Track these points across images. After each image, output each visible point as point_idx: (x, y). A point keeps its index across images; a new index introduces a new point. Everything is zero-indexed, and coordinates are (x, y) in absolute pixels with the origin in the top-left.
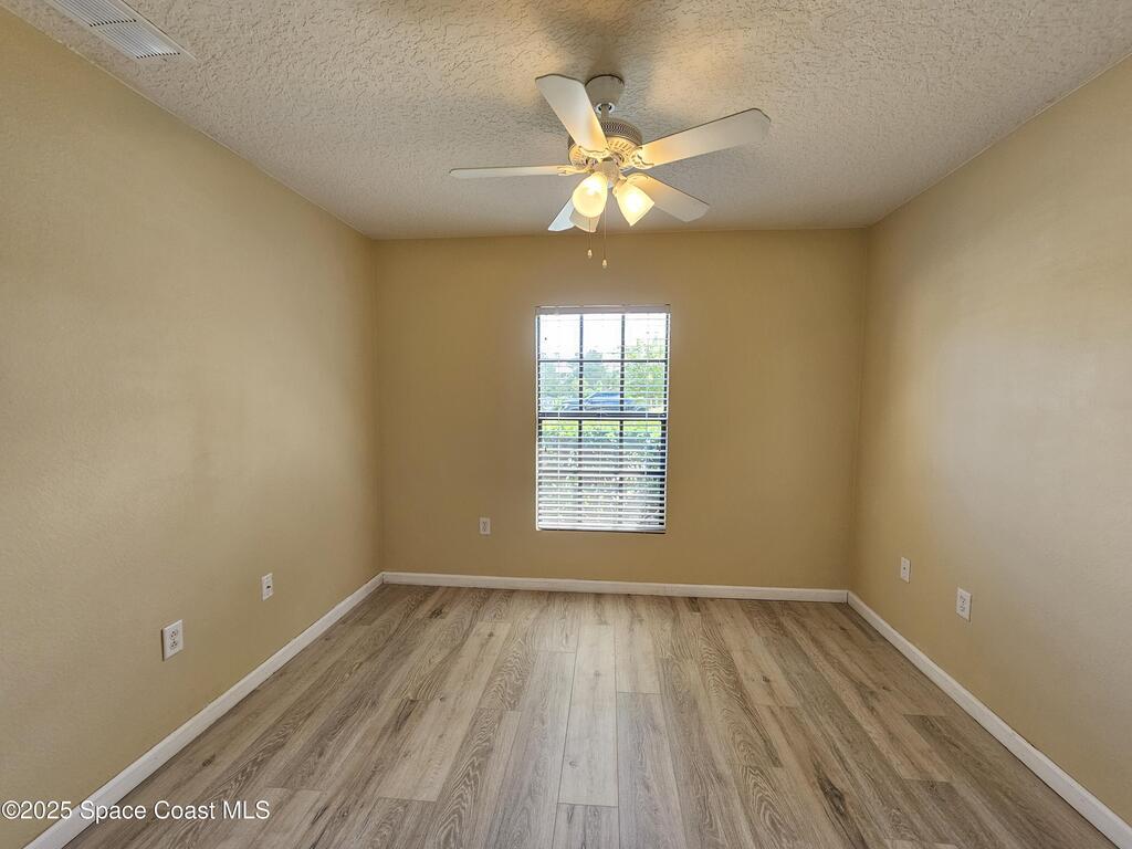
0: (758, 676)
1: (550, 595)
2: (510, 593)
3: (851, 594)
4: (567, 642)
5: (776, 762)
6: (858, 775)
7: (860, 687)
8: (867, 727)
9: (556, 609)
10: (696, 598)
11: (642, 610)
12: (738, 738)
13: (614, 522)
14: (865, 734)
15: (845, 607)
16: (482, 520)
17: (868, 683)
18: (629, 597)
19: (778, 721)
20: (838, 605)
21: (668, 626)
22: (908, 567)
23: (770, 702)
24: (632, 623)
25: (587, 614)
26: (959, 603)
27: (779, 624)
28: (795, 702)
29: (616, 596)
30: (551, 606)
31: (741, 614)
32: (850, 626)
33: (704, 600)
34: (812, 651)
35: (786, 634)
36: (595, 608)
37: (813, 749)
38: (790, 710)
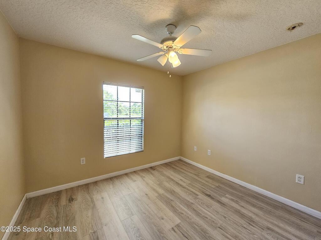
0: (180, 180)
1: (111, 179)
2: (96, 183)
3: (181, 157)
4: (130, 190)
5: (197, 195)
6: (208, 190)
7: (195, 175)
8: (203, 182)
9: (117, 182)
10: (152, 167)
11: (142, 174)
12: (188, 194)
13: (128, 151)
14: (203, 183)
15: (180, 160)
16: (82, 159)
17: (196, 173)
18: (135, 172)
19: (190, 187)
20: (179, 160)
21: (152, 176)
22: (196, 148)
23: (186, 184)
24: (143, 179)
25: (127, 180)
26: (208, 153)
27: (173, 167)
28: (189, 182)
29: (131, 173)
30: (114, 182)
31: (164, 168)
32: (185, 164)
33: (153, 167)
34: (183, 171)
35: (176, 169)
36: (129, 178)
37: (199, 189)
38: (189, 184)
